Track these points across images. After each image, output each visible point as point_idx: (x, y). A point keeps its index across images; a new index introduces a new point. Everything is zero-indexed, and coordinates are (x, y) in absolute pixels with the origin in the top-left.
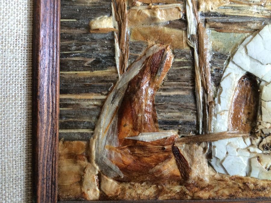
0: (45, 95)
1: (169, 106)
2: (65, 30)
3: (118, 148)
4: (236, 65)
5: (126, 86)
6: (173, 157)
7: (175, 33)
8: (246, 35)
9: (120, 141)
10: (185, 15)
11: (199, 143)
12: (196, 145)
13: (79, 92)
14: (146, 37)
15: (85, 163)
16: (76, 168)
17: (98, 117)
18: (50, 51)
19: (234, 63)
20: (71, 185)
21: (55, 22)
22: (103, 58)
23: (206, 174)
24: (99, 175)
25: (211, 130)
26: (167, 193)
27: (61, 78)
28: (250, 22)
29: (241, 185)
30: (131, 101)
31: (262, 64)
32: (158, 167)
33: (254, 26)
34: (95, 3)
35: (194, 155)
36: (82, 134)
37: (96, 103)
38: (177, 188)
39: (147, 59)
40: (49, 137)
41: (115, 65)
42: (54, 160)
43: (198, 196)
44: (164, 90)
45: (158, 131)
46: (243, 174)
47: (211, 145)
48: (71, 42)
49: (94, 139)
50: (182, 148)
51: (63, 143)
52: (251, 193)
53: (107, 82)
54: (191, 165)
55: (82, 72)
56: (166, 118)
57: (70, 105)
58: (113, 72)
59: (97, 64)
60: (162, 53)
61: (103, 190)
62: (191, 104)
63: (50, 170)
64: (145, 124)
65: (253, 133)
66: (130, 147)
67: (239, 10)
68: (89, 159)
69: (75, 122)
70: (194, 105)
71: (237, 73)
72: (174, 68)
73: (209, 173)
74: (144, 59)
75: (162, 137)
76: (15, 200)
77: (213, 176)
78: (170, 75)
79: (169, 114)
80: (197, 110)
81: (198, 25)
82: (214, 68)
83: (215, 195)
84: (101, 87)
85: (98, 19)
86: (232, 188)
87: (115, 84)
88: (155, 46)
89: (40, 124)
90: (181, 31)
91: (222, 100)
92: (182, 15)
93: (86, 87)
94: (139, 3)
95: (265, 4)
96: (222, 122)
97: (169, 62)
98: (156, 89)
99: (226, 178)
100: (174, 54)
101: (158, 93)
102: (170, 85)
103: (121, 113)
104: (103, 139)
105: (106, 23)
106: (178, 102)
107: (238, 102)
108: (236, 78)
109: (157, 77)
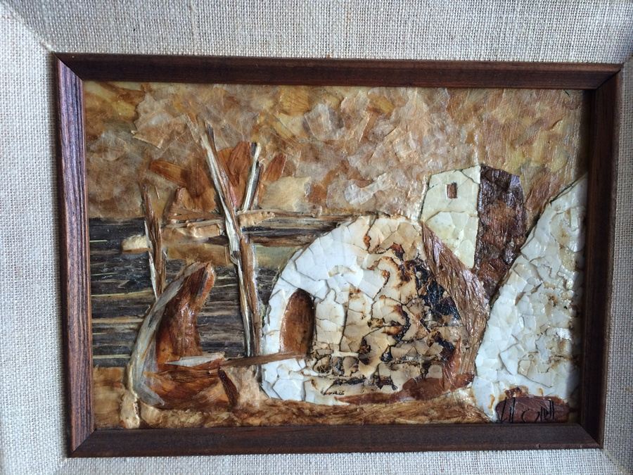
0: (75, 324)
1: (214, 327)
2: (96, 252)
3: (157, 374)
4: (286, 281)
5: (163, 309)
6: (221, 382)
7: (216, 249)
8: (297, 248)
9: (159, 366)
10: (225, 232)
11: (248, 367)
12: (244, 369)
13: (112, 315)
14: (184, 255)
15: (123, 389)
16: (114, 396)
17: (135, 341)
18: (79, 279)
19: (283, 279)
20: (108, 413)
21: (83, 249)
22: (138, 279)
23: (257, 398)
24: (138, 402)
25: (259, 352)
26: (214, 420)
27: (93, 302)
28: (300, 234)
29: (295, 410)
30: (169, 325)
31: (313, 280)
32: (202, 393)
33: (304, 239)
34: (126, 222)
35: (243, 379)
36: (118, 360)
37: (132, 326)
38: (225, 415)
39: (186, 279)
40: (81, 366)
41: (151, 286)
42: (88, 388)
43: (248, 423)
44: (207, 311)
45: (201, 355)
46: (298, 399)
47: (260, 368)
48: (102, 263)
49: (131, 364)
50: (230, 372)
51: (99, 370)
52: (307, 420)
53: (143, 303)
54: (240, 390)
55: (115, 295)
56: (210, 340)
57: (104, 329)
58: (150, 293)
59: (132, 285)
60: (202, 272)
61: (144, 419)
62: (238, 324)
63: (85, 399)
64: (186, 348)
65: (309, 355)
66: (171, 373)
67: (286, 222)
68: (126, 384)
69: (110, 347)
70: (241, 325)
71: (288, 290)
72: (217, 286)
73: (261, 397)
74: (182, 280)
75: (206, 361)
76: (49, 430)
77: (264, 401)
78: (213, 294)
79: (214, 336)
80: (244, 331)
81: (241, 240)
82: (262, 285)
83: (267, 421)
84: (137, 309)
85: (130, 238)
86: (285, 413)
87: (152, 307)
88: (194, 265)
89: (71, 354)
90: (222, 247)
91: (270, 320)
92: (221, 231)
93: (120, 310)
94: (174, 221)
95: (317, 214)
96: (272, 342)
97: (211, 280)
98: (198, 309)
99: (279, 403)
100: (216, 271)
101: (200, 314)
102: (213, 305)
103: (158, 337)
104: (140, 365)
105: (140, 243)
106: (223, 324)
107: (291, 320)
108: (286, 296)
109: (197, 297)
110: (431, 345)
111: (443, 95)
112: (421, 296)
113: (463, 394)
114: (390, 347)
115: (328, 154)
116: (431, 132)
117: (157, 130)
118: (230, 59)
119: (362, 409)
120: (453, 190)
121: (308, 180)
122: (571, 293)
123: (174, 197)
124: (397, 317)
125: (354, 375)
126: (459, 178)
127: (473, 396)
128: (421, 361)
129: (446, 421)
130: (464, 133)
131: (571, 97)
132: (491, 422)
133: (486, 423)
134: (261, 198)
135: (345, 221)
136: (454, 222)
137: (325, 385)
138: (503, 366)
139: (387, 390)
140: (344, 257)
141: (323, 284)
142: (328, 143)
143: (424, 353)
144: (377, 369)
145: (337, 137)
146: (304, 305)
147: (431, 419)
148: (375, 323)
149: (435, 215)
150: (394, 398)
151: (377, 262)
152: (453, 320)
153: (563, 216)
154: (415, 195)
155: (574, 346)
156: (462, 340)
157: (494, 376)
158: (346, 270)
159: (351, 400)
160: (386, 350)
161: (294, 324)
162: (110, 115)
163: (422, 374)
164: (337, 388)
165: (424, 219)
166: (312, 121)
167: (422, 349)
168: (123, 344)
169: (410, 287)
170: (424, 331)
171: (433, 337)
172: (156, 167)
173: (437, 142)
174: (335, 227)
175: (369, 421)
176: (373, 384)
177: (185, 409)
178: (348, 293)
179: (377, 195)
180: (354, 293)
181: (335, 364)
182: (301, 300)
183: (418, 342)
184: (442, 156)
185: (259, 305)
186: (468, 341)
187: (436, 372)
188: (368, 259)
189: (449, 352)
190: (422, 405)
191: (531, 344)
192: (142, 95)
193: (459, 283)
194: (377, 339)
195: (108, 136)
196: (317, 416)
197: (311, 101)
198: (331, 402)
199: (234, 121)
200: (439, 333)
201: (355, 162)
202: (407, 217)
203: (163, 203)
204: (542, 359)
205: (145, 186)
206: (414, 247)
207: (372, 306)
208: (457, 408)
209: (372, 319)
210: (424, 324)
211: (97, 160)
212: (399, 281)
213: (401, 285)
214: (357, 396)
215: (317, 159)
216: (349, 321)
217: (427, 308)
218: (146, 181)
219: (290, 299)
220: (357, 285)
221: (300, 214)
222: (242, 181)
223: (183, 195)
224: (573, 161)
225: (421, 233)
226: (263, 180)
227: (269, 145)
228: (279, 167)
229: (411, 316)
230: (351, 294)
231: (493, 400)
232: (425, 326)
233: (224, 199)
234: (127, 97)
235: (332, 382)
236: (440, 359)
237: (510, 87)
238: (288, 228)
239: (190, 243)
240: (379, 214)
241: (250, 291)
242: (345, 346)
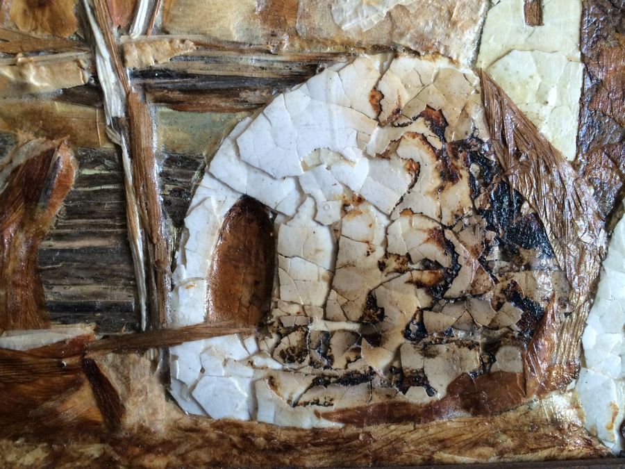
1: (73, 271)
4: (219, 180)
6: (87, 382)
7: (77, 113)
8: (239, 115)
10: (95, 75)
11: (142, 351)
12: (134, 356)
14: (13, 123)
19: (212, 176)
23: (161, 416)
25: (165, 321)
26: (72, 460)
28: (245, 88)
29: (235, 439)
31: (271, 176)
32: (50, 404)
33: (253, 97)
35: (131, 377)
38: (94, 450)
39: (15, 171)
44: (59, 237)
45: (46, 327)
46: (242, 416)
47: (166, 354)
50: (107, 363)
52: (260, 458)
54: (125, 399)
56: (66, 297)
60: (47, 158)
62: (122, 266)
64: (15, 313)
67: (217, 62)
70: (127, 268)
71: (222, 198)
72: (80, 189)
73: (168, 414)
74: (7, 172)
75: (55, 341)
77: (176, 421)
78: (71, 204)
79: (73, 290)
80: (134, 280)
81: (128, 95)
82: (171, 188)
83: (179, 462)
86: (217, 445)
88: (32, 143)
90: (90, 110)
91: (188, 256)
92: (88, 76)
95: (278, 48)
96: (191, 303)
97: (67, 176)
98: (41, 235)
99: (205, 424)
100: (78, 158)
101: (45, 244)
102: (71, 227)
106: (91, 265)
107: (229, 260)
108: (219, 209)
109: (39, 210)
110: (499, 307)
114: (421, 311)
119: (369, 434)
120: (535, 10)
124: (434, 252)
125: (352, 367)
127: (577, 407)
128: (479, 339)
129: (530, 456)
132: (610, 455)
133: (601, 457)
134: (168, 12)
135: (332, 63)
136: (539, 71)
137: (296, 386)
139: (417, 396)
140: (332, 131)
141: (290, 185)
143: (487, 323)
144: (397, 354)
146: (255, 229)
147: (501, 454)
148: (393, 264)
149: (503, 56)
150: (431, 412)
151: (396, 143)
152: (541, 257)
154: (466, 16)
156: (556, 298)
158: (337, 158)
159: (348, 417)
160: (414, 318)
161: (236, 267)
163: (484, 365)
164: (320, 394)
167: (483, 316)
169: (460, 193)
170: (486, 279)
171: (503, 291)
174: (314, 74)
175: (382, 459)
176: (390, 384)
177: (15, 438)
178: (339, 204)
179: (393, 14)
180: (353, 203)
181: (314, 344)
182: (249, 221)
183: (474, 301)
185: (165, 228)
186: (568, 300)
187: (509, 361)
188: (377, 137)
190: (484, 426)
193: (552, 185)
194: (396, 296)
196: (279, 451)
198: (307, 421)
200: (515, 284)
202: (450, 58)
206: (465, 114)
207: (386, 229)
208: (549, 431)
209: (387, 255)
210: (486, 266)
212: (438, 182)
213: (441, 188)
214: (358, 408)
216: (342, 259)
217: (491, 235)
219: (228, 216)
220: (357, 187)
221: (246, 47)
225: (479, 88)
229: (460, 249)
230: (345, 205)
231: (616, 414)
232: (489, 269)
233: (93, 10)
235: (310, 380)
236: (516, 334)
238: (221, 73)
239: (26, 101)
240: (400, 50)
241: (145, 196)
242: (335, 310)
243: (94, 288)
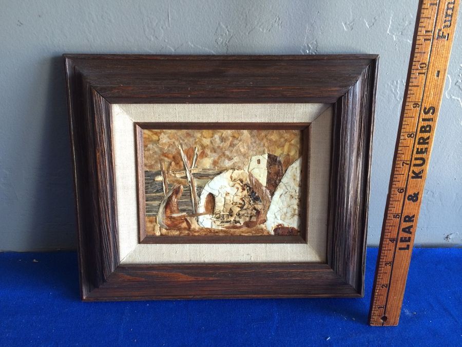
0: (141, 203)
3: (166, 219)
5: (167, 199)
6: (185, 221)
7: (183, 180)
9: (166, 216)
11: (194, 217)
12: (192, 218)
13: (152, 201)
14: (174, 182)
15: (155, 224)
16: (152, 225)
17: (159, 209)
18: (142, 189)
19: (205, 189)
20: (151, 231)
21: (143, 180)
23: (197, 227)
24: (160, 228)
25: (197, 212)
26: (183, 233)
29: (209, 231)
30: (169, 204)
31: (214, 190)
32: (180, 225)
35: (192, 221)
38: (187, 232)
39: (174, 189)
40: (143, 216)
41: (164, 192)
42: (144, 223)
43: (194, 235)
45: (179, 213)
46: (210, 227)
47: (198, 217)
49: (157, 216)
50: (188, 218)
51: (148, 217)
52: (213, 234)
54: (191, 224)
59: (157, 191)
60: (179, 187)
61: (162, 233)
63: (143, 225)
64: (174, 211)
65: (213, 213)
66: (170, 218)
67: (205, 172)
68: (156, 222)
71: (206, 193)
75: (181, 215)
77: (199, 228)
79: (183, 207)
80: (192, 206)
81: (191, 177)
83: (200, 234)
85: (157, 177)
86: (206, 232)
87: (164, 198)
88: (177, 185)
89: (140, 212)
90: (185, 179)
91: (201, 202)
92: (185, 175)
93: (154, 199)
94: (170, 172)
95: (215, 169)
96: (201, 209)
97: (182, 190)
98: (178, 199)
99: (204, 228)
103: (166, 207)
104: (160, 216)
105: (160, 178)
106: (186, 203)
107: (207, 202)
108: (206, 195)
109: (178, 195)
110: (252, 210)
111: (255, 132)
112: (249, 195)
113: (263, 226)
115: (219, 150)
116: (252, 143)
117: (165, 144)
118: (188, 123)
119: (230, 230)
120: (259, 161)
121: (212, 158)
122: (297, 194)
123: (170, 164)
124: (241, 202)
125: (227, 220)
126: (260, 157)
127: (266, 227)
128: (249, 216)
129: (257, 235)
130: (262, 144)
131: (297, 132)
134: (197, 164)
135: (224, 171)
136: (259, 172)
137: (218, 223)
138: (276, 217)
139: (238, 225)
140: (224, 183)
141: (217, 191)
142: (219, 147)
144: (235, 218)
145: (221, 145)
146: (212, 198)
147: (253, 234)
148: (234, 203)
149: (253, 169)
150: (240, 227)
151: (235, 184)
152: (259, 202)
153: (294, 170)
154: (247, 163)
155: (299, 211)
156: (262, 209)
157: (273, 220)
158: (225, 187)
159: (227, 228)
160: (238, 212)
161: (209, 204)
162: (151, 139)
163: (249, 220)
164: (222, 224)
165: (250, 171)
166: (213, 140)
167: (249, 212)
168: (155, 209)
169: (245, 192)
170: (250, 206)
171: (253, 208)
172: (165, 155)
173: (253, 146)
174: (221, 173)
175: (232, 234)
176: (234, 223)
177: (174, 230)
178: (225, 194)
179: (234, 163)
180: (227, 194)
181: (221, 216)
182: (211, 196)
183: (248, 209)
184: (255, 151)
185: (197, 198)
186: (264, 209)
187: (254, 219)
188: (232, 183)
189: (258, 212)
190: (249, 230)
191: (285, 210)
192: (161, 133)
193: (261, 191)
194: (235, 209)
195: (150, 146)
196: (216, 233)
197: (213, 134)
198: (220, 228)
199: (189, 141)
200: (255, 207)
201: (227, 153)
202: (244, 170)
203: (167, 166)
204: (289, 215)
205: (161, 161)
206: (246, 179)
207: (233, 198)
208: (261, 231)
211: (147, 153)
212: (242, 190)
214: (229, 226)
215: (215, 152)
216: (226, 203)
217: (251, 199)
218: (162, 159)
220: (228, 191)
221: (210, 169)
222: (191, 159)
223: (173, 163)
224: (298, 153)
225: (249, 175)
226: (198, 159)
227: (200, 148)
228: (203, 155)
229: (245, 201)
231: (273, 228)
232: (250, 204)
233: (186, 165)
234: (156, 134)
235: (221, 222)
236: (255, 215)
237: (276, 129)
239: (176, 179)
240: (235, 169)
241: (194, 193)
242: (225, 211)
243: (186, 207)
